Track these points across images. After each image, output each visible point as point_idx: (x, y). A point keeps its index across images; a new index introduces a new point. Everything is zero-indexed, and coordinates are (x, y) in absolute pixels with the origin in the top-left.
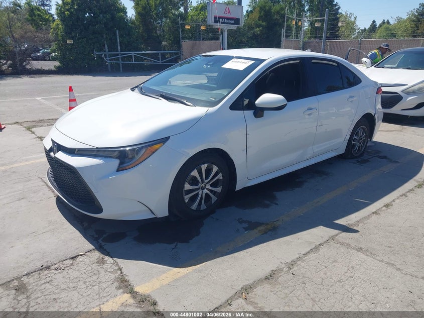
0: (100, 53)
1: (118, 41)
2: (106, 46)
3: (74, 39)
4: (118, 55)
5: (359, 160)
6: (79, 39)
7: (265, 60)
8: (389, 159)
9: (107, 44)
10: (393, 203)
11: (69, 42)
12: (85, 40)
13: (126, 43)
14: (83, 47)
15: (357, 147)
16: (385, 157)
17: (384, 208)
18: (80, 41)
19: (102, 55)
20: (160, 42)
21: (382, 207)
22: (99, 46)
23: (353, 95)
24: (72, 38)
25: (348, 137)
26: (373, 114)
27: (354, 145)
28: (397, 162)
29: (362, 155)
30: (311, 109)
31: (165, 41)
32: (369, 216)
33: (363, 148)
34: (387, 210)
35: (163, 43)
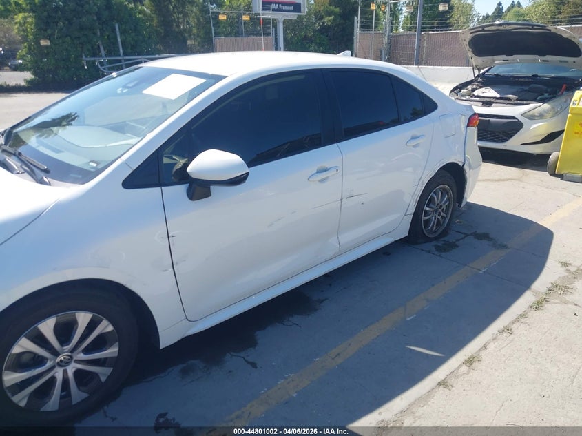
0: (92, 59)
1: (119, 40)
2: (102, 48)
3: (52, 38)
4: (120, 61)
5: (440, 243)
6: (59, 38)
7: (224, 77)
8: (492, 239)
9: (103, 44)
10: (483, 353)
11: (43, 43)
12: (68, 39)
13: (132, 42)
14: (67, 50)
15: (433, 221)
16: (485, 236)
17: (464, 368)
18: (61, 41)
19: (95, 61)
20: (185, 41)
21: (460, 366)
22: (90, 48)
23: (418, 134)
24: (49, 37)
25: (412, 210)
26: (461, 164)
27: (427, 222)
28: (505, 247)
29: (445, 233)
30: (325, 170)
31: (191, 39)
32: (430, 393)
33: (447, 220)
34: (468, 373)
35: (189, 42)
